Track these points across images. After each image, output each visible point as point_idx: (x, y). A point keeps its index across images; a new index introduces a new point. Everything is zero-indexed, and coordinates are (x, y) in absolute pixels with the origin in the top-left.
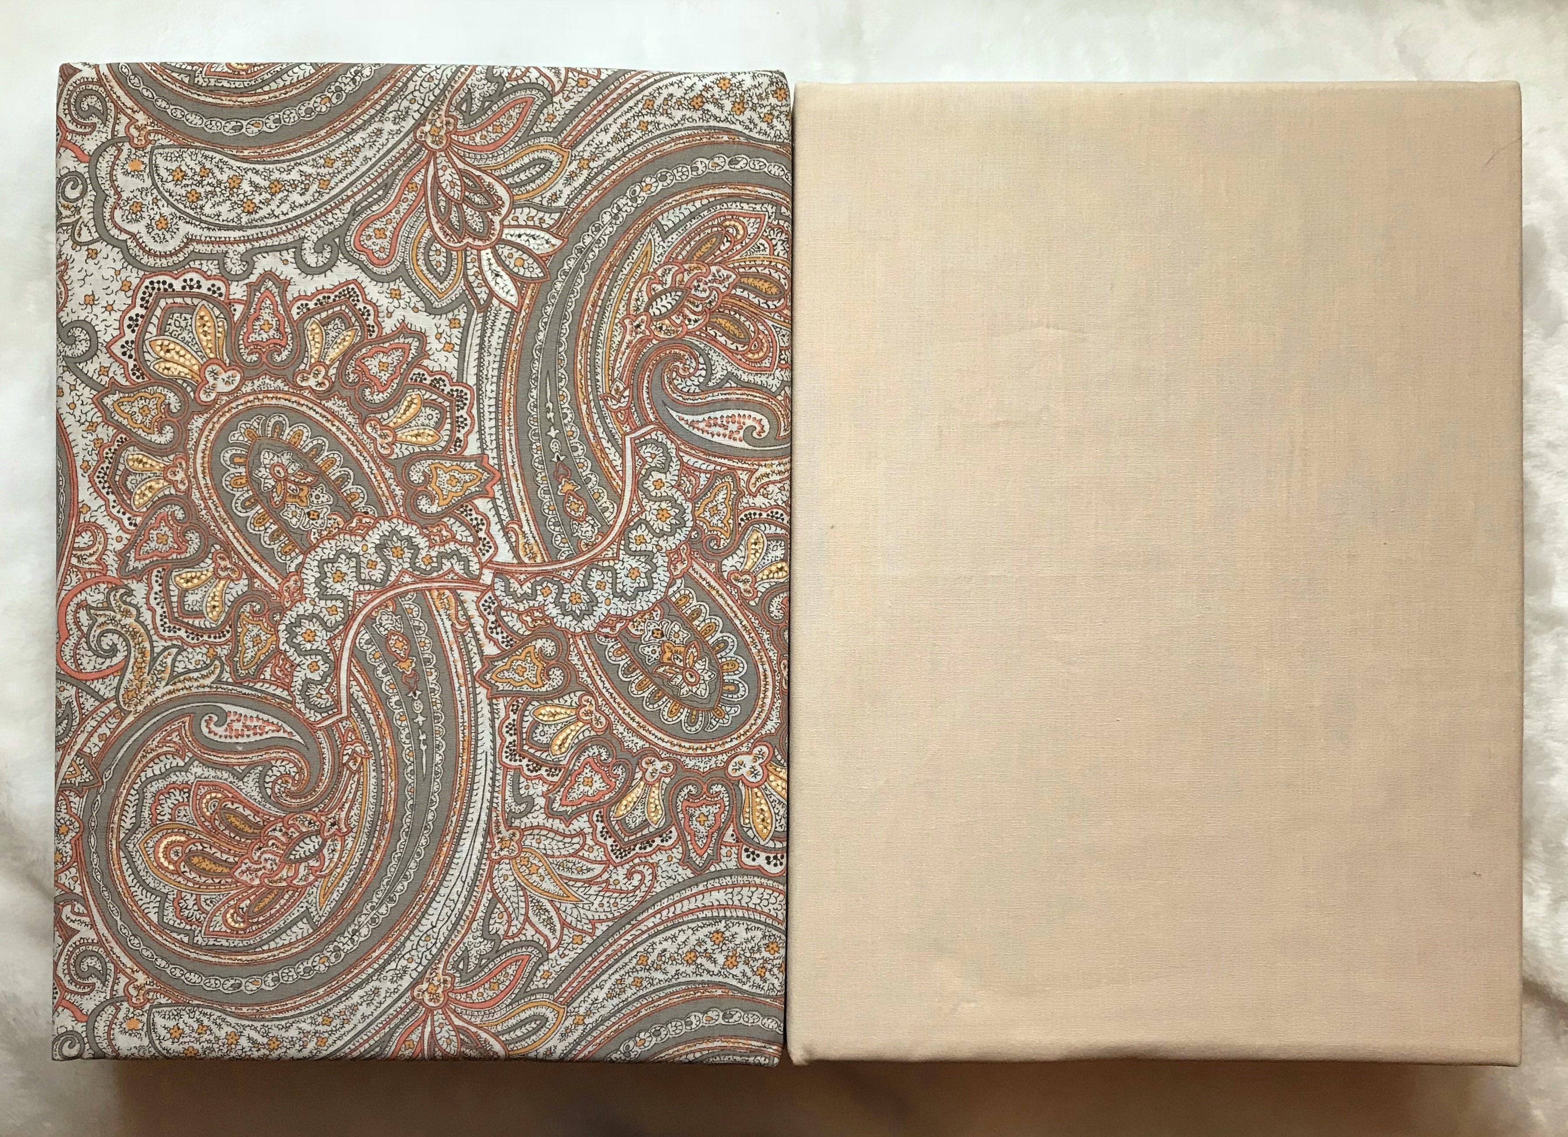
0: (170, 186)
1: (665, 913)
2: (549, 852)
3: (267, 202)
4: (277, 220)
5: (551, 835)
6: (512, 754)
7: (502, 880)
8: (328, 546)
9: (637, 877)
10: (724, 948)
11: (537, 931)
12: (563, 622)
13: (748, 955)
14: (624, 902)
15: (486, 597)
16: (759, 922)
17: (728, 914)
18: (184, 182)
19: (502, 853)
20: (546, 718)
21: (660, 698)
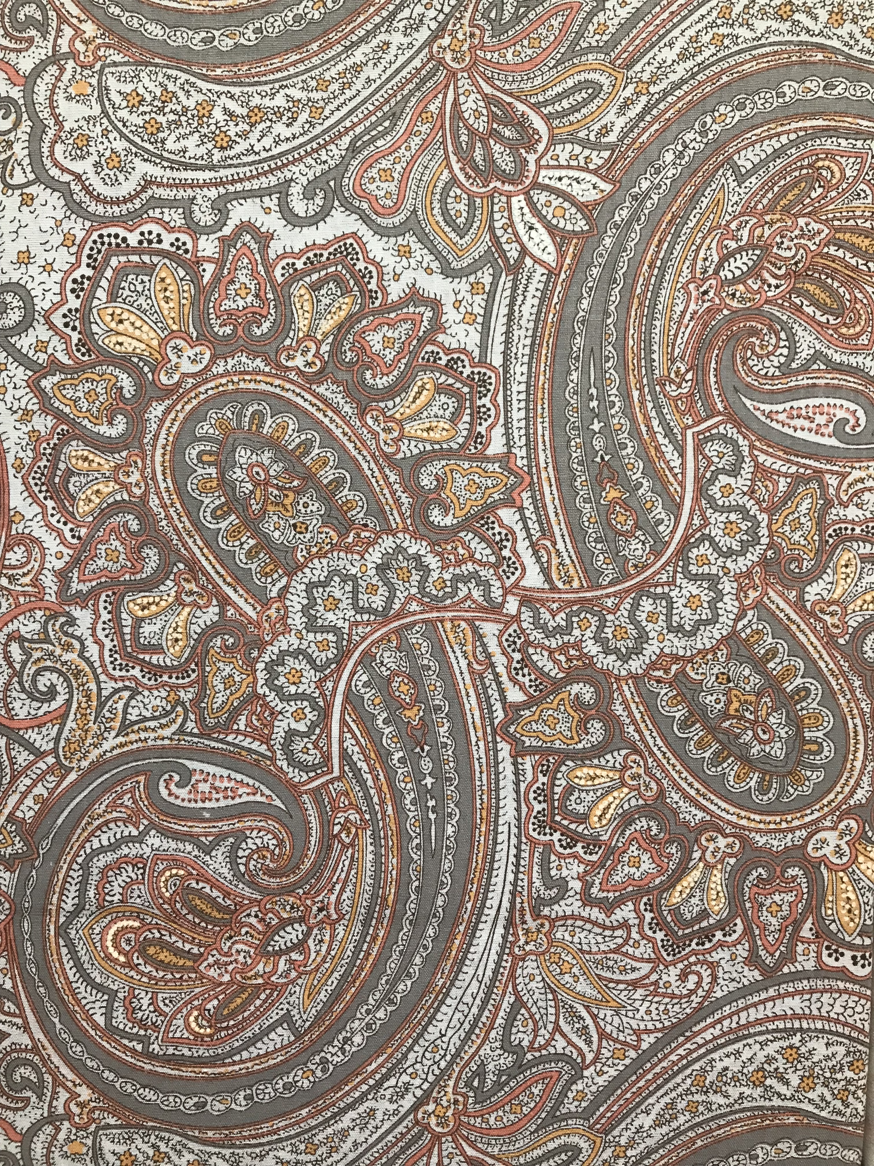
0: (124, 114)
1: (726, 1023)
2: (586, 948)
3: (244, 135)
4: (257, 158)
5: (588, 926)
6: (541, 827)
7: (527, 980)
8: (319, 566)
9: (693, 979)
10: (799, 1066)
11: (570, 1043)
12: (605, 662)
13: (828, 1075)
14: (677, 1008)
15: (511, 631)
16: (842, 1035)
17: (805, 1025)
18: (142, 109)
19: (528, 948)
20: (582, 782)
21: (725, 759)
